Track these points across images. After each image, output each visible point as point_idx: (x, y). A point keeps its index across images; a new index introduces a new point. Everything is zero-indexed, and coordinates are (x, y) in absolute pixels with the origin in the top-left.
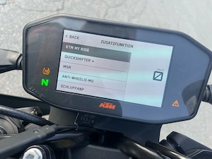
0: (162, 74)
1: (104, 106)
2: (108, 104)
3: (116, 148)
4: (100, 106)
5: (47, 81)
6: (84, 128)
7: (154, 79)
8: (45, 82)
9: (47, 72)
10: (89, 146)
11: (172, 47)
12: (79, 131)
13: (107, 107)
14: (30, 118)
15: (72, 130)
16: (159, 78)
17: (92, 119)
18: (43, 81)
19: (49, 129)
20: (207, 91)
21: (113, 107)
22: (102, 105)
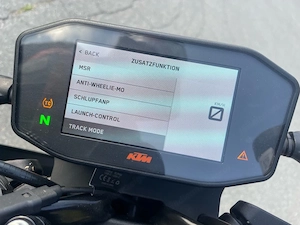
0: (222, 110)
1: (134, 159)
2: (140, 155)
4: (128, 158)
5: (49, 117)
7: (210, 118)
8: (45, 120)
9: (49, 104)
10: (112, 221)
11: (236, 71)
12: (96, 197)
13: (138, 159)
14: (23, 175)
15: (86, 195)
16: (218, 116)
17: (117, 179)
18: (42, 117)
19: (47, 192)
20: (290, 141)
21: (149, 160)
22: (131, 156)
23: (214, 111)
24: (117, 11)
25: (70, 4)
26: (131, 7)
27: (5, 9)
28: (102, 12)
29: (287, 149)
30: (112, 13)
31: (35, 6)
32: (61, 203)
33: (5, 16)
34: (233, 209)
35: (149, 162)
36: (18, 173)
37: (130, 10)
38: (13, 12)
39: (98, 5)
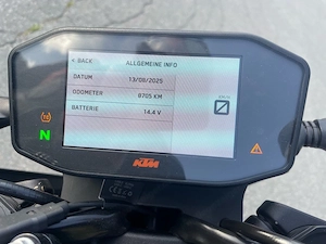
0: (228, 103)
1: (140, 165)
2: (146, 160)
3: (171, 235)
4: (135, 165)
5: (48, 132)
6: (115, 205)
7: (216, 112)
8: (45, 135)
9: (48, 118)
10: (127, 235)
11: (238, 60)
12: (108, 211)
15: (97, 209)
16: (224, 110)
17: (129, 190)
18: (42, 132)
19: (53, 208)
20: (316, 130)
21: (156, 165)
22: (137, 163)
23: (219, 105)
24: (128, 19)
25: (78, 19)
26: (142, 12)
27: (12, 33)
28: (112, 23)
29: (313, 139)
30: (123, 22)
31: (42, 25)
32: (71, 220)
33: (12, 39)
34: (259, 211)
35: (156, 166)
36: (27, 193)
37: (142, 16)
38: (20, 34)
39: (107, 15)
